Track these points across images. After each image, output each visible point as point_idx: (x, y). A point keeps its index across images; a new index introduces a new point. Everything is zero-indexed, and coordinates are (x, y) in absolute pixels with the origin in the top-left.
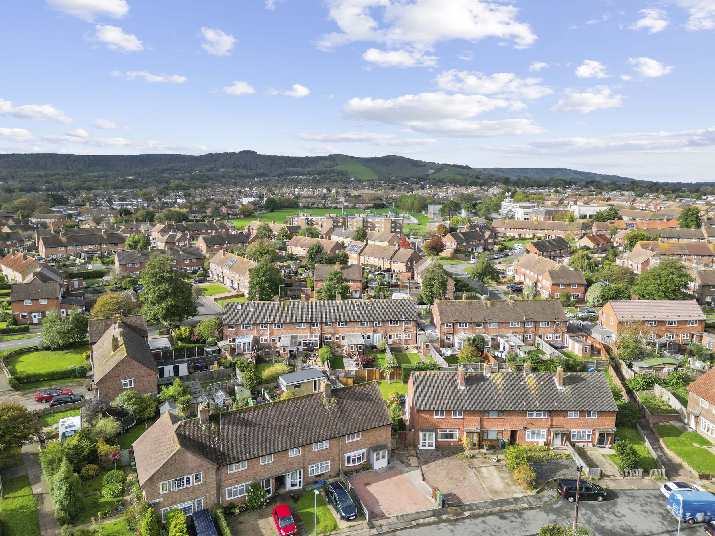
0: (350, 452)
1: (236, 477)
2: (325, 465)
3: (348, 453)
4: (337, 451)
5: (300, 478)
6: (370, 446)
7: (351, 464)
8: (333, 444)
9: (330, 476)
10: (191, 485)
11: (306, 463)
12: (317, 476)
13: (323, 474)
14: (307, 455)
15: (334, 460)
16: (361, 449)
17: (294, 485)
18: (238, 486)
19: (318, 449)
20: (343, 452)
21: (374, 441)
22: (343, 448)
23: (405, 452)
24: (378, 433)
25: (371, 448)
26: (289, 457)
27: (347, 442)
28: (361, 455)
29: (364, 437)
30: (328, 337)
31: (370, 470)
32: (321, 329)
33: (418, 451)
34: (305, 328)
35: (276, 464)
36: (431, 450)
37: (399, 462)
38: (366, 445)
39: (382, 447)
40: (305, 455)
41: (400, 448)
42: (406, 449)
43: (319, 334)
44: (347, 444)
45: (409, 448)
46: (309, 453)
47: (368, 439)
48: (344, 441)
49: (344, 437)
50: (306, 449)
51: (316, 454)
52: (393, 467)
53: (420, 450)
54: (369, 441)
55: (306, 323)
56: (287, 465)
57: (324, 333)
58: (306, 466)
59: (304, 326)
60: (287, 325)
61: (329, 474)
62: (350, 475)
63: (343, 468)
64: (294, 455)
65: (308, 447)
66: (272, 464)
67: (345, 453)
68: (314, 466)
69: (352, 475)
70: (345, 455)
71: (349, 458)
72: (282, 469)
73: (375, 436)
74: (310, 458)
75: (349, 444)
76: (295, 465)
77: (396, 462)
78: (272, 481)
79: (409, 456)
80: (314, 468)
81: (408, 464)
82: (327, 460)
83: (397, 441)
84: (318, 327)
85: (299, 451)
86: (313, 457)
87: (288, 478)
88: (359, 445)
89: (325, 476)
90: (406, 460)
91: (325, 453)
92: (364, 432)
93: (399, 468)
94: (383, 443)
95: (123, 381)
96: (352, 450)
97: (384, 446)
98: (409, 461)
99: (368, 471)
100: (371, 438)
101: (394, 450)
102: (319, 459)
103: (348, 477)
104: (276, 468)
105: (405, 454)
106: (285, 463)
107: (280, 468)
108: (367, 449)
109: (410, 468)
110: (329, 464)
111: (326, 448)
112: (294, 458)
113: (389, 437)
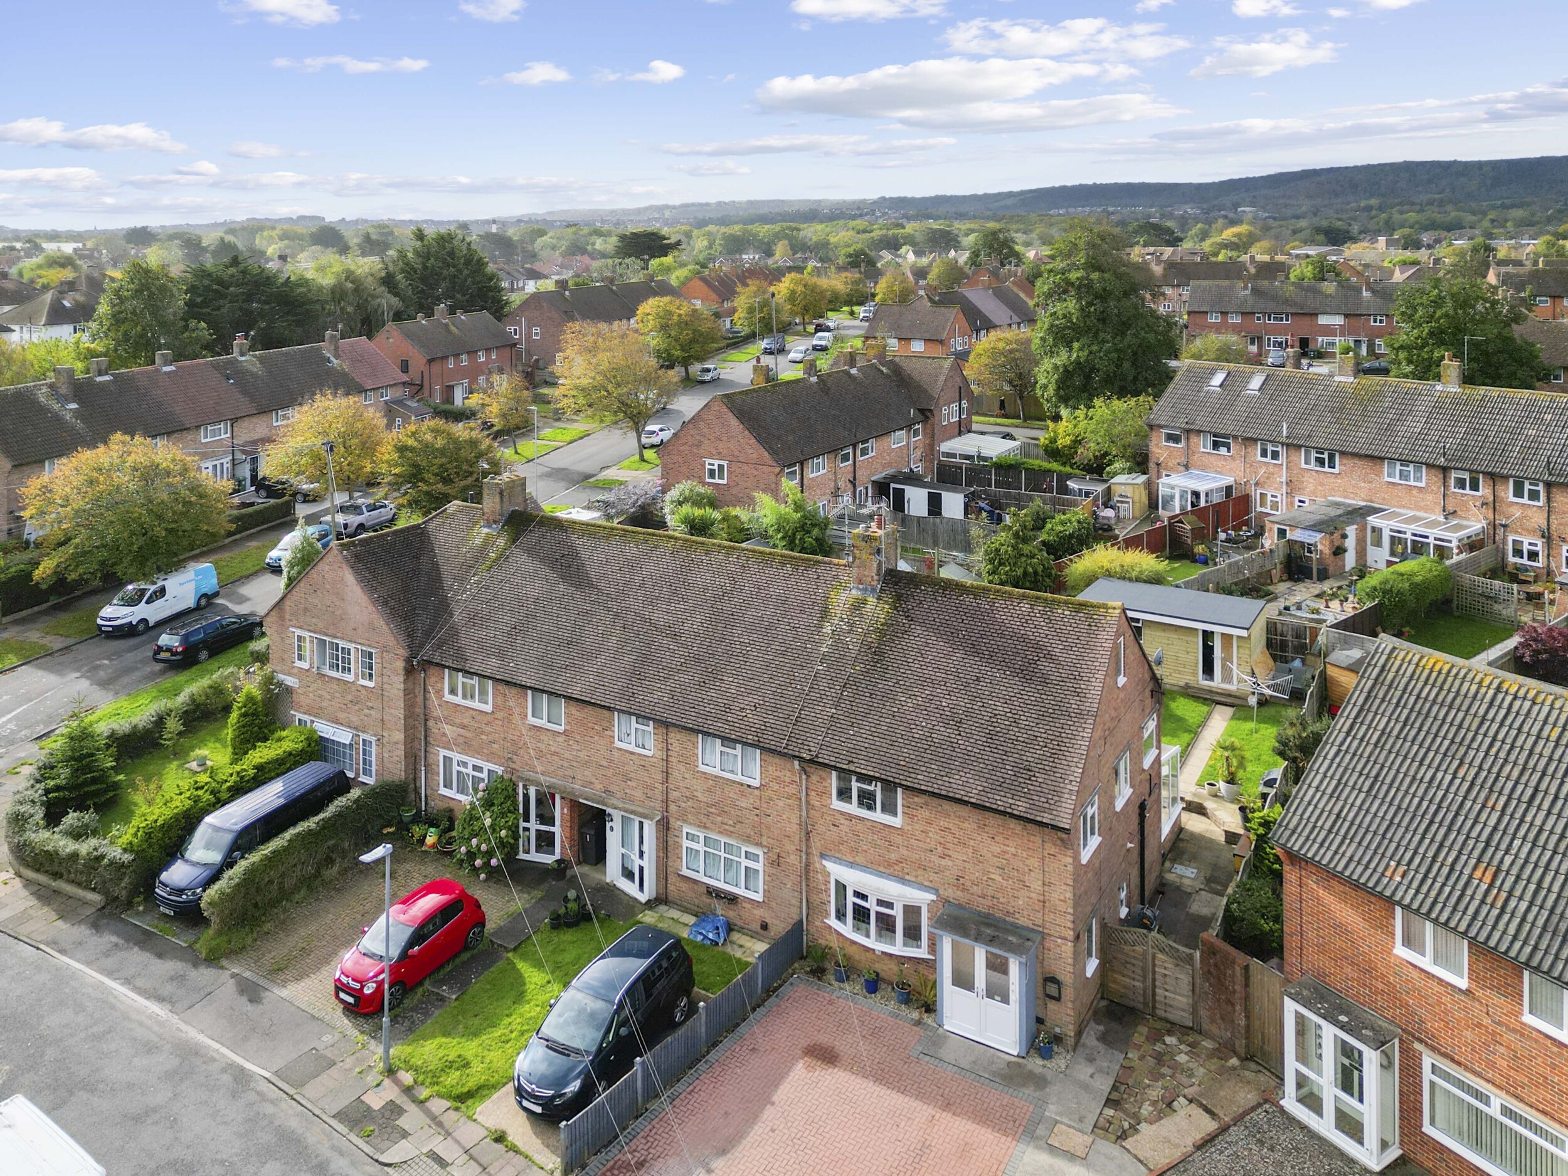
0: (852, 865)
1: (464, 727)
2: (744, 862)
3: (839, 861)
4: (790, 821)
5: (641, 854)
6: (950, 893)
7: (847, 929)
8: (777, 780)
9: (764, 926)
10: (350, 677)
11: (673, 808)
12: (711, 891)
13: (733, 900)
14: (675, 774)
15: (776, 862)
16: (902, 880)
17: (627, 873)
18: (472, 761)
19: (716, 771)
20: (817, 844)
21: (972, 877)
22: (820, 828)
23: (1202, 1070)
24: (996, 849)
25: (960, 906)
26: (618, 744)
27: (837, 804)
28: (898, 913)
29: (917, 826)
30: (1526, 548)
31: (928, 1020)
32: (1494, 505)
33: (1267, 1106)
34: (1423, 485)
35: (575, 747)
36: (1351, 1161)
37: (1104, 1085)
38: (933, 876)
39: (1008, 931)
40: (670, 771)
41: (1212, 1038)
42: (1234, 1061)
43: (1479, 526)
44: (838, 816)
45: (1253, 1066)
46: (681, 767)
47: (940, 849)
48: (821, 794)
49: (824, 774)
50: (670, 741)
51: (709, 790)
52: (1040, 1082)
53: (1282, 1111)
54: (943, 862)
55: (1430, 466)
56: (609, 773)
57: (1505, 526)
58: (672, 821)
59: (1417, 479)
60: (1350, 462)
61: (759, 913)
62: (832, 978)
63: (818, 923)
64: (631, 748)
65: (678, 736)
66: (561, 739)
67: (822, 856)
68: (702, 840)
69: (836, 984)
70: (824, 862)
71: (841, 888)
72: (594, 780)
73: (975, 851)
74: (688, 794)
75: (847, 823)
76: (633, 788)
77: (1092, 1076)
78: (562, 809)
79: (1191, 1101)
80: (700, 847)
81: (1131, 1126)
82: (747, 839)
83: (1197, 991)
84: (1479, 494)
85: (647, 736)
86: (696, 794)
87: (612, 829)
88: (893, 856)
89: (742, 913)
90: (1154, 1103)
91: (744, 805)
92: (916, 799)
93: (1052, 1107)
94: (1023, 921)
95: (708, 461)
96: (860, 859)
97: (1014, 934)
98: (1159, 1116)
99: (915, 1015)
100: (959, 855)
101: (1173, 1027)
102: (719, 819)
103: (820, 979)
104: (575, 764)
105: (1191, 1076)
106: (605, 763)
107: (586, 773)
108: (934, 897)
109: (1107, 1147)
110: (759, 866)
111: (749, 786)
112: (633, 757)
113: (1062, 907)
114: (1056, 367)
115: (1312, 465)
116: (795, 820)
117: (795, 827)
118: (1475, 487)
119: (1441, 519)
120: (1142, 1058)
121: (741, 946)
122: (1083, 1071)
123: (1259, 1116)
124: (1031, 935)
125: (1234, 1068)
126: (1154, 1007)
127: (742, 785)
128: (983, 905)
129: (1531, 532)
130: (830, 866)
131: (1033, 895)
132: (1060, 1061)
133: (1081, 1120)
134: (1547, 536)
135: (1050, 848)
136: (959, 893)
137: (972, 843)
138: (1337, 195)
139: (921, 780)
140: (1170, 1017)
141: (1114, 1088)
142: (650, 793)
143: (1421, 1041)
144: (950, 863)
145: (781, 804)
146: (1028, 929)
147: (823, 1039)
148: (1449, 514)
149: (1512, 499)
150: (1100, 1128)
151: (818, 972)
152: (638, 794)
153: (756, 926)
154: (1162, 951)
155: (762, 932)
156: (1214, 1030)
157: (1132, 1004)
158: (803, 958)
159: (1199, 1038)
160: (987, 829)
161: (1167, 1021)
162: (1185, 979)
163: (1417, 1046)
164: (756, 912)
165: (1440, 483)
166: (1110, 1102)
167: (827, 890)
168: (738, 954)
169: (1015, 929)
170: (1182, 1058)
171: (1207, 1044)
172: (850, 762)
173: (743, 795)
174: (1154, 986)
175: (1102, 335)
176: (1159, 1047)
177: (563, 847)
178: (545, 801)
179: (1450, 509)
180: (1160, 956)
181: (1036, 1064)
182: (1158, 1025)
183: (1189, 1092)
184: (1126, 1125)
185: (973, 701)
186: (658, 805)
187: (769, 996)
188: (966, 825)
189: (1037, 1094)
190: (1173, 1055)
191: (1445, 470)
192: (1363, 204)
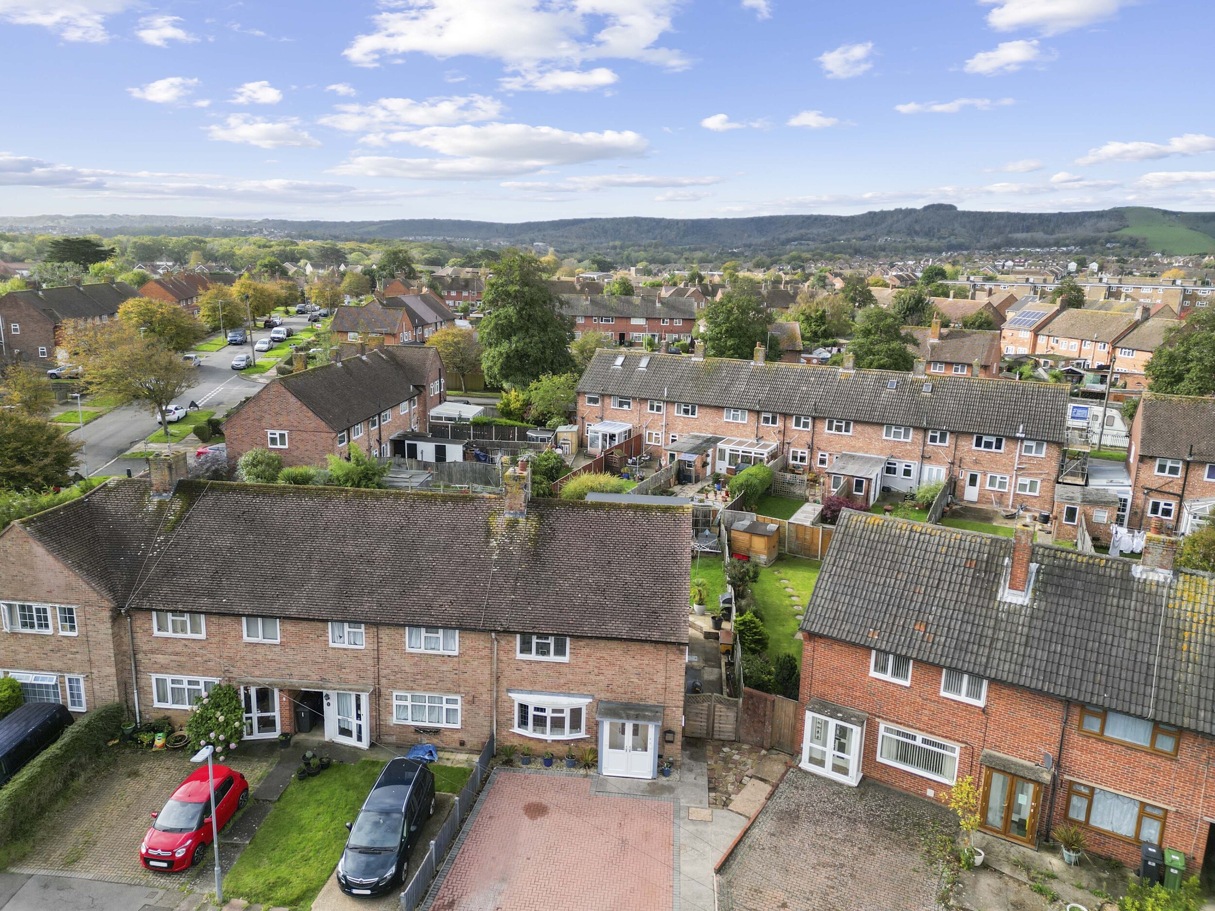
0: (531, 692)
1: (177, 654)
2: (445, 706)
3: (521, 691)
4: (484, 674)
5: (359, 717)
6: (603, 696)
7: (529, 732)
8: (473, 648)
9: (462, 743)
10: (50, 631)
11: (383, 681)
12: (418, 730)
13: (436, 732)
14: (385, 658)
15: (472, 701)
16: (569, 694)
17: (345, 732)
18: (185, 679)
19: (422, 650)
20: (504, 683)
21: (618, 683)
22: (506, 673)
23: (750, 761)
24: (635, 663)
25: (609, 702)
26: (331, 645)
27: (520, 656)
28: (567, 715)
29: (580, 660)
30: (799, 455)
31: (592, 772)
32: (783, 432)
33: (792, 769)
34: (745, 422)
35: (292, 652)
36: (841, 785)
37: (704, 781)
38: (590, 688)
39: (643, 710)
40: (380, 656)
41: (748, 743)
42: (764, 752)
43: (775, 444)
44: (521, 663)
45: (774, 752)
46: (391, 653)
47: (596, 671)
48: (507, 652)
49: (510, 639)
50: (380, 636)
51: (415, 664)
52: (670, 789)
53: (800, 769)
54: (598, 678)
55: (750, 411)
56: (324, 666)
57: (789, 443)
58: (383, 690)
59: (742, 419)
60: (704, 411)
61: (457, 736)
62: (520, 764)
63: (504, 733)
64: (346, 645)
65: (388, 631)
66: (277, 649)
67: (508, 691)
68: (409, 698)
69: (524, 766)
70: (510, 694)
71: (524, 708)
72: (310, 673)
73: (620, 667)
74: (397, 670)
75: (528, 666)
76: (347, 674)
77: (695, 779)
78: (281, 698)
79: (751, 778)
80: (409, 703)
81: (727, 798)
82: (449, 691)
83: (739, 719)
84: (776, 426)
85: (359, 636)
86: (403, 668)
87: (329, 704)
88: (562, 681)
89: (444, 738)
90: (733, 784)
91: (445, 669)
92: (581, 643)
93: (682, 800)
94: (651, 702)
95: (269, 431)
96: (538, 687)
97: (647, 711)
98: (738, 791)
99: (582, 771)
100: (609, 672)
101: (724, 743)
102: (424, 682)
103: (512, 766)
104: (292, 665)
105: (745, 765)
106: (320, 660)
107: (303, 669)
108: (591, 700)
109: (720, 813)
110: (458, 707)
111: (449, 656)
112: (346, 652)
113: (677, 689)
114: (501, 354)
115: (682, 414)
116: (487, 671)
117: (487, 677)
118: (774, 422)
119: (755, 442)
120: (716, 762)
121: (448, 759)
122: (690, 777)
123: (790, 775)
124: (657, 709)
125: (765, 755)
126: (713, 735)
127: (443, 656)
128: (625, 698)
129: (801, 446)
130: (513, 695)
131: (659, 686)
132: (675, 776)
133: (701, 802)
134: (811, 448)
135: (671, 657)
136: (609, 694)
137: (619, 663)
138: (595, 238)
139: (587, 630)
140: (722, 737)
141: (709, 782)
142: (362, 674)
143: (879, 717)
144: (603, 678)
145: (476, 663)
146: (655, 706)
147: (534, 799)
148: (759, 438)
149: (794, 427)
150: (713, 804)
151: (509, 762)
152: (352, 677)
153: (458, 745)
154: (720, 703)
155: (460, 747)
156: (750, 739)
157: (699, 736)
158: (494, 756)
159: (740, 745)
160: (629, 653)
161: (720, 740)
162: (732, 715)
163: (877, 720)
164: (455, 736)
165: (755, 421)
166: (711, 790)
167: (511, 712)
168: (449, 764)
169: (647, 708)
170: (736, 757)
171: (745, 747)
172: (534, 627)
173: (444, 662)
174: (714, 723)
175: (531, 331)
176: (722, 755)
177: (282, 725)
178: (264, 696)
179: (760, 435)
180: (719, 706)
181: (663, 780)
182: (716, 743)
183: (749, 772)
184: (724, 799)
185: (609, 576)
186: (370, 682)
187: (484, 785)
188: (616, 652)
189: (672, 796)
190: (731, 757)
191: (758, 413)
192: (611, 244)
